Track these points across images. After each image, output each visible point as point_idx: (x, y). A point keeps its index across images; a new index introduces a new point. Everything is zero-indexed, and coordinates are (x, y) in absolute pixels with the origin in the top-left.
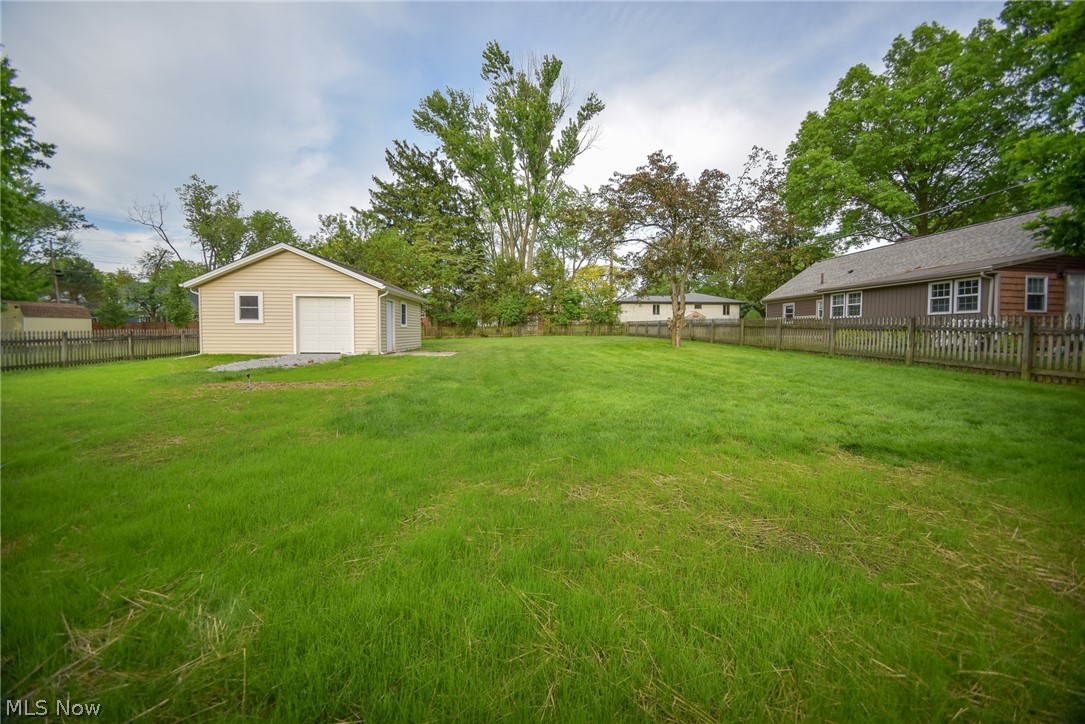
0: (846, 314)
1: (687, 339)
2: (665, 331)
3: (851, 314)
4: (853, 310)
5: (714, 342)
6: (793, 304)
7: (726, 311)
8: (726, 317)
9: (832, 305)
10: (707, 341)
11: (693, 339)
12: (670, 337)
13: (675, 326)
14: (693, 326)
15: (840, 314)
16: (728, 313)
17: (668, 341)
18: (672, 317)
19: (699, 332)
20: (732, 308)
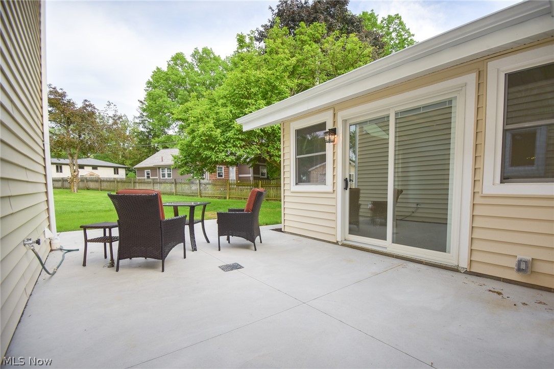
0: (166, 177)
1: (84, 189)
2: (66, 184)
3: (168, 177)
4: (169, 175)
5: (101, 190)
6: (150, 170)
7: (116, 172)
8: (116, 176)
9: (161, 173)
10: (97, 189)
11: (88, 189)
12: (70, 188)
13: (72, 181)
14: (87, 181)
15: (164, 177)
16: (118, 174)
17: (70, 190)
18: (70, 176)
19: (92, 185)
20: (120, 170)
